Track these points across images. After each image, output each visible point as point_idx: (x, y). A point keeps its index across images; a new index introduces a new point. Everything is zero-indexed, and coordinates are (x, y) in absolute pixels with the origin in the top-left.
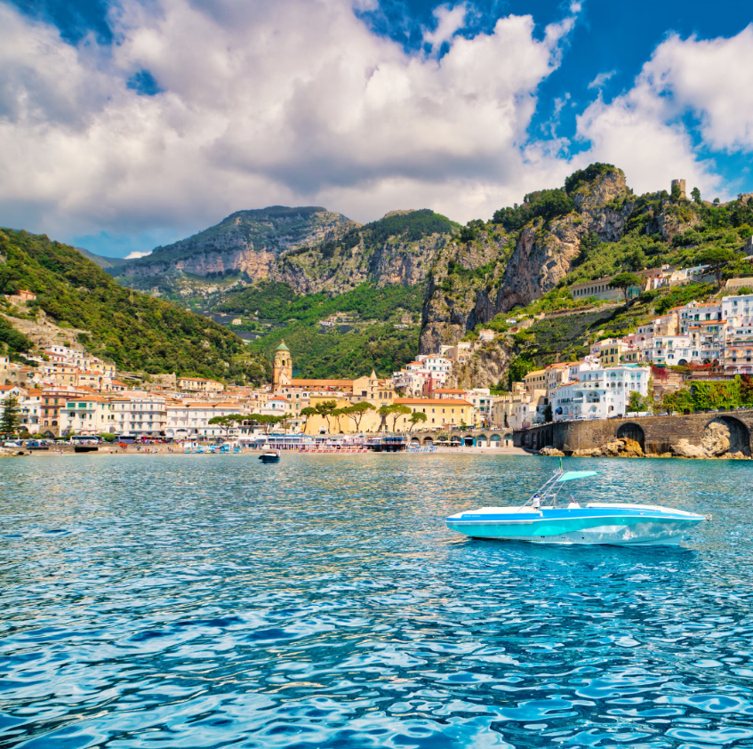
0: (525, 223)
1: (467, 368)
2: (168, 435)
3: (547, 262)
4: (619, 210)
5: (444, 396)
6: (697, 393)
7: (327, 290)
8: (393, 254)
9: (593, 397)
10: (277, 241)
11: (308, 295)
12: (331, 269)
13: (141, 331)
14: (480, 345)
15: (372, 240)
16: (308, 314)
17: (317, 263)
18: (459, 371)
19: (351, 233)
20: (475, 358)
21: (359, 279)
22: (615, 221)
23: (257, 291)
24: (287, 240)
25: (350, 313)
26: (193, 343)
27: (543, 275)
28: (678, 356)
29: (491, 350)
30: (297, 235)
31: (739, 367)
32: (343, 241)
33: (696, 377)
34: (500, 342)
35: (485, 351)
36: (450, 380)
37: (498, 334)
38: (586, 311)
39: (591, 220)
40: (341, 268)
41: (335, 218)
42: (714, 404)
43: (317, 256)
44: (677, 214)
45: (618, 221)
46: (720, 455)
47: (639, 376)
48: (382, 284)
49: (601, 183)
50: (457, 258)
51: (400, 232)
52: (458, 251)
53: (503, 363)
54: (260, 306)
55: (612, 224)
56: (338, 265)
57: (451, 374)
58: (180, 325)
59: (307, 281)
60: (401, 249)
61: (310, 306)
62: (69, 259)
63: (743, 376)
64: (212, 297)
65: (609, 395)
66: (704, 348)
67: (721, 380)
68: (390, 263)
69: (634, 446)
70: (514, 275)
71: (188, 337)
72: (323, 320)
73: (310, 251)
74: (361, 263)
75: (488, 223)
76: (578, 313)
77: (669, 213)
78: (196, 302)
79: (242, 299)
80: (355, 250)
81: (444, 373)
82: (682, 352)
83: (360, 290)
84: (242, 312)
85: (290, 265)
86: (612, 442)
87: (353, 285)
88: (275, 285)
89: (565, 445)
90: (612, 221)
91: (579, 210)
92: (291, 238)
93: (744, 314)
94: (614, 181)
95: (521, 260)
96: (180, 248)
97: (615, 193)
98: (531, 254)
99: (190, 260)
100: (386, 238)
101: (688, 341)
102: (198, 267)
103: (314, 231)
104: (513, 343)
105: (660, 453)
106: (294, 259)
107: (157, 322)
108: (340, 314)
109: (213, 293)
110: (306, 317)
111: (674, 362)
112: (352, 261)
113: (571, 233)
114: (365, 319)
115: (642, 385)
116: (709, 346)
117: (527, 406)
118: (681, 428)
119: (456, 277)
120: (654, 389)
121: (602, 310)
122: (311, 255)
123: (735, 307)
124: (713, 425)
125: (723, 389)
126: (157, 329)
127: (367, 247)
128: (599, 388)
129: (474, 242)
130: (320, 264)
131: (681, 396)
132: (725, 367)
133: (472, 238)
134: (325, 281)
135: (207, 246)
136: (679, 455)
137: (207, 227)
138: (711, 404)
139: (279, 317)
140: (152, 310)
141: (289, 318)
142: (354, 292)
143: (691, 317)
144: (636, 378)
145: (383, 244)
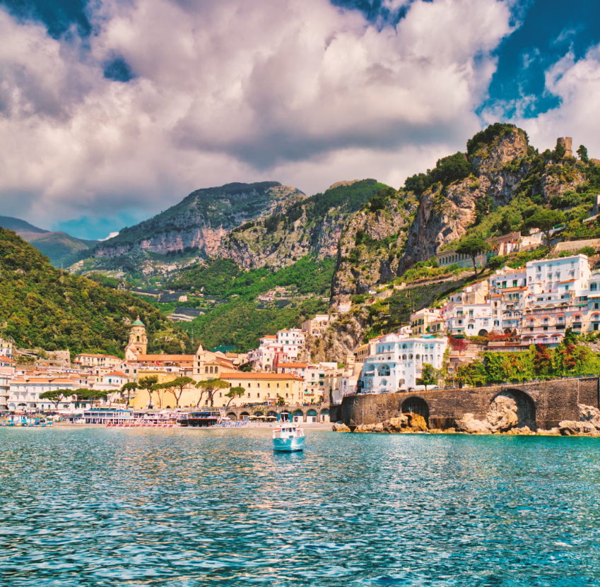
0: (425, 190)
1: (321, 342)
2: (11, 409)
3: (444, 229)
4: (516, 172)
5: (287, 370)
6: (489, 364)
7: (270, 265)
8: (333, 226)
9: (386, 370)
10: (233, 218)
11: (252, 271)
12: (274, 244)
13: (50, 310)
14: (336, 318)
15: (314, 213)
16: (250, 290)
17: (261, 238)
18: (312, 345)
19: (295, 206)
20: (330, 331)
21: (300, 253)
22: (512, 183)
23: (204, 268)
24: (242, 216)
25: (289, 287)
26: (116, 320)
27: (439, 243)
28: (479, 326)
29: (346, 323)
30: (252, 211)
31: (535, 336)
32: (287, 215)
33: (492, 348)
34: (356, 314)
35: (341, 324)
36: (303, 354)
37: (355, 305)
38: (444, 280)
39: (489, 184)
40: (283, 243)
41: (289, 192)
42: (507, 377)
43: (262, 231)
44: (559, 174)
45: (515, 183)
46: (506, 430)
47: (432, 348)
48: (321, 257)
49: (498, 145)
50: (366, 228)
51: (340, 203)
52: (367, 221)
53: (358, 335)
54: (206, 283)
55: (510, 187)
56: (281, 239)
57: (304, 348)
58: (104, 303)
59: (251, 256)
60: (340, 221)
61: (253, 282)
62: (9, 243)
63: (538, 346)
64: (171, 275)
65: (399, 368)
66: (506, 317)
67: (516, 350)
68: (329, 236)
69: (419, 421)
70: (415, 244)
71: (111, 315)
72: (263, 295)
73: (256, 227)
74: (303, 236)
75: (400, 191)
76: (436, 282)
77: (550, 174)
78: (157, 281)
79: (190, 276)
80: (297, 223)
81: (296, 347)
82: (482, 321)
83: (301, 263)
84: (188, 288)
85: (236, 241)
86: (396, 417)
87: (294, 259)
88: (221, 261)
89: (351, 420)
90: (509, 184)
91: (477, 174)
92: (246, 214)
93: (547, 280)
94: (512, 142)
95: (420, 228)
96: (143, 228)
97: (514, 154)
98: (429, 220)
99: (152, 239)
100: (326, 210)
101: (489, 310)
102: (159, 246)
103: (269, 206)
104: (368, 315)
105: (444, 428)
106: (239, 235)
107: (84, 301)
108: (279, 289)
109: (173, 271)
110: (248, 293)
111: (474, 333)
112: (294, 235)
113: (467, 199)
114: (303, 293)
115: (435, 357)
116: (510, 315)
117: (347, 380)
118: (467, 402)
119: (363, 248)
120: (450, 361)
121: (460, 278)
122: (255, 231)
123: (539, 273)
124: (499, 399)
125: (517, 360)
126: (83, 307)
127: (310, 220)
128: (391, 361)
129: (382, 211)
130: (264, 239)
131: (474, 368)
132: (522, 337)
133: (382, 207)
134: (268, 255)
135: (167, 225)
136: (463, 430)
137: (169, 207)
138: (504, 376)
139: (223, 293)
140: (79, 289)
141: (232, 293)
142: (295, 265)
143: (499, 284)
144: (429, 349)
145: (323, 217)
